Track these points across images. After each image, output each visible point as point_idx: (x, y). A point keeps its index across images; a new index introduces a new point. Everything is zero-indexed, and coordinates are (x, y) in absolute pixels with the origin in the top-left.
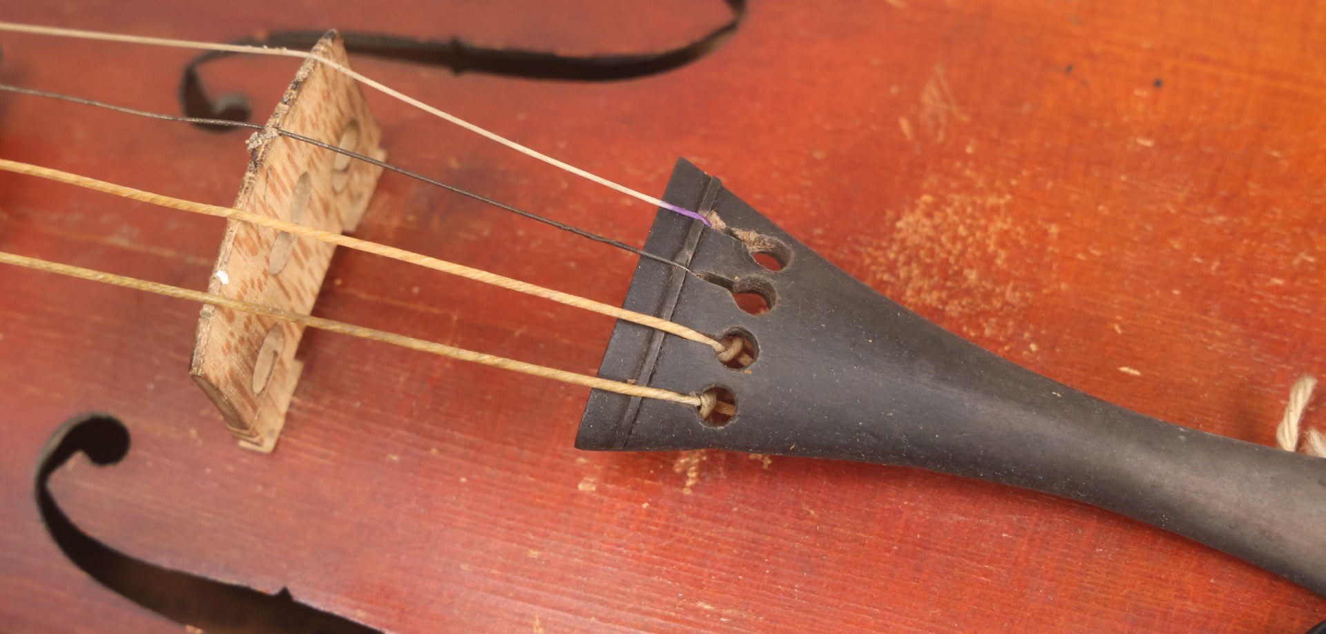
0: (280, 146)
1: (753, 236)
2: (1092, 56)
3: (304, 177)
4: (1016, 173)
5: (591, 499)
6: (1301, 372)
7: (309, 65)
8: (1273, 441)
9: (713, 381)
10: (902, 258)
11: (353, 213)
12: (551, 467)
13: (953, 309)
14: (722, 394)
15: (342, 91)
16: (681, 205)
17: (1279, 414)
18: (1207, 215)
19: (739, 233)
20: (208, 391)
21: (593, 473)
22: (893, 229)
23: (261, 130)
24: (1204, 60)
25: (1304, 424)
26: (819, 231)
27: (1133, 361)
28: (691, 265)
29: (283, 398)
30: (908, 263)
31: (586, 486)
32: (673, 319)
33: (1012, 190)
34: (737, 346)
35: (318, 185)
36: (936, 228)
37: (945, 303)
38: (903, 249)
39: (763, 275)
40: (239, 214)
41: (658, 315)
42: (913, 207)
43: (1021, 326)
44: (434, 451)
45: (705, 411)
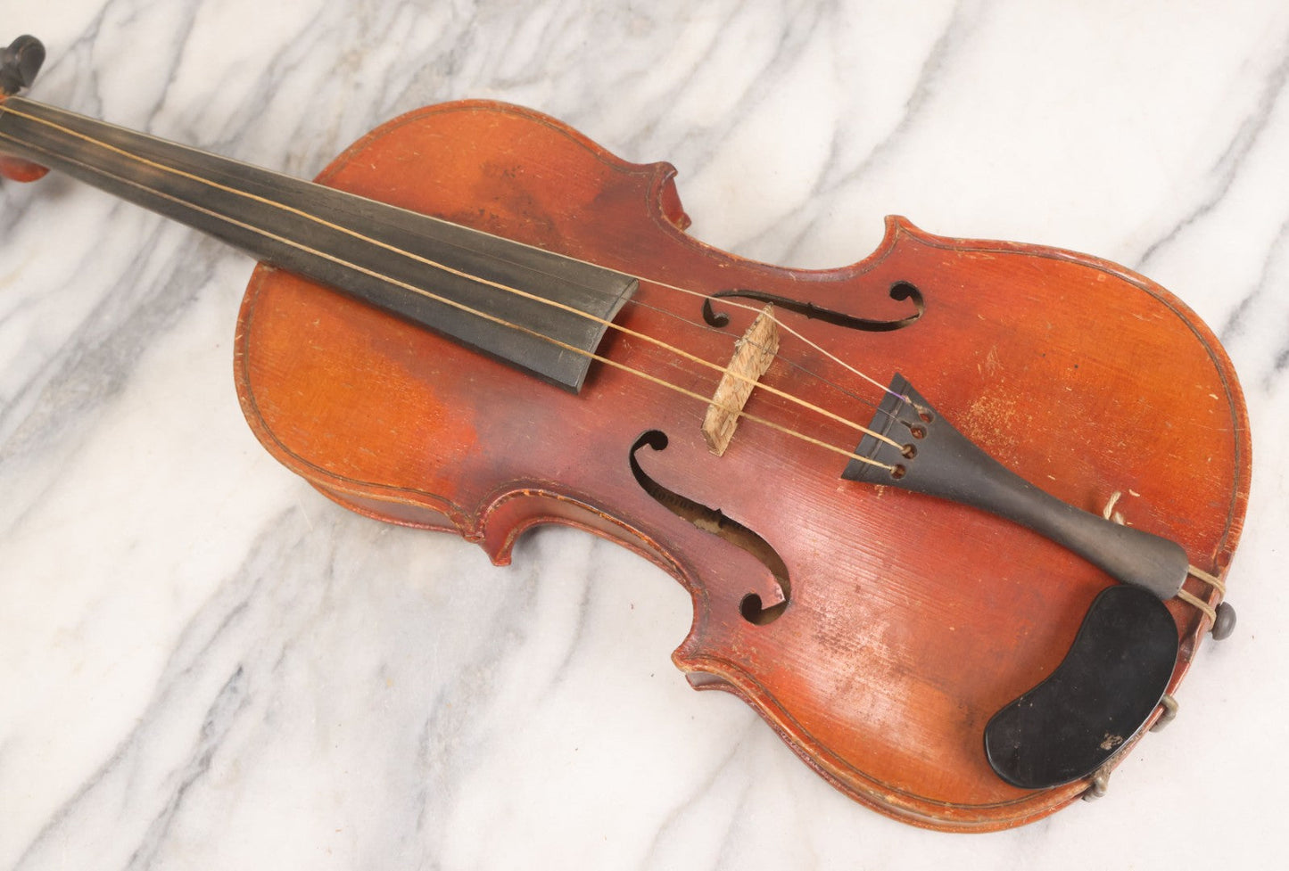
0: (747, 346)
1: (921, 408)
2: (1053, 351)
3: (752, 357)
4: (1019, 393)
5: (841, 495)
6: (1115, 489)
7: (761, 316)
8: (1101, 514)
9: (898, 462)
10: (972, 420)
11: (764, 369)
12: (827, 480)
13: (989, 443)
14: (900, 466)
15: (770, 325)
16: (895, 392)
17: (1106, 503)
18: (1088, 422)
19: (916, 406)
20: (707, 435)
21: (843, 485)
22: (970, 408)
23: (741, 339)
24: (1095, 360)
25: (1115, 509)
26: (941, 404)
27: (1053, 474)
28: (896, 416)
29: (729, 437)
30: (973, 422)
31: (840, 489)
32: (887, 436)
33: (1016, 399)
34: (909, 449)
35: (756, 359)
36: (986, 410)
37: (986, 440)
38: (973, 416)
39: (923, 424)
40: (729, 372)
41: (881, 434)
42: (978, 400)
43: (1013, 453)
44: (783, 467)
45: (892, 472)
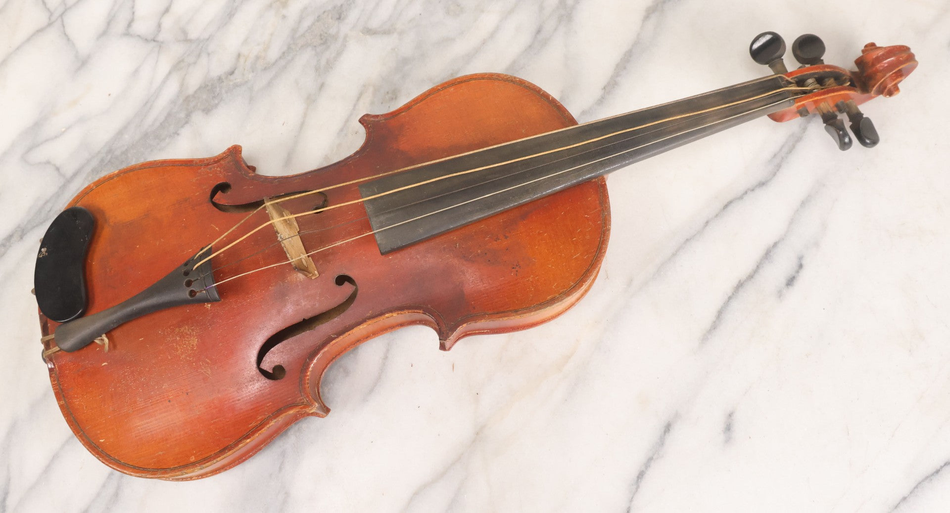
10: (192, 333)
22: (197, 338)
36: (190, 344)
37: (180, 330)
38: (193, 336)
42: (196, 345)
43: (164, 335)
